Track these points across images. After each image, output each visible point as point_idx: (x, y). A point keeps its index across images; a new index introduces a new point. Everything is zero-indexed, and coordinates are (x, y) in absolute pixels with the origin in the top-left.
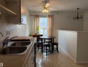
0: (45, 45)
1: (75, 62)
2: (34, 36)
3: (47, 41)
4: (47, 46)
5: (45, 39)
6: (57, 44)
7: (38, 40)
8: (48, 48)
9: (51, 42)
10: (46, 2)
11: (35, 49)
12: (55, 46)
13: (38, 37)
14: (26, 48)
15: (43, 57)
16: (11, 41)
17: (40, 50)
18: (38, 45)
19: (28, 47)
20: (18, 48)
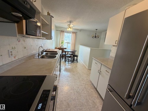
0: (68, 57)
1: (87, 68)
2: (60, 49)
3: (70, 53)
4: (69, 57)
5: (68, 52)
6: (77, 56)
7: (62, 53)
8: (70, 59)
9: (73, 54)
10: (70, 22)
11: (60, 59)
12: (76, 58)
13: (62, 49)
14: (56, 57)
15: (65, 65)
16: (46, 51)
17: (64, 60)
18: (62, 56)
19: (57, 56)
20: (49, 56)
